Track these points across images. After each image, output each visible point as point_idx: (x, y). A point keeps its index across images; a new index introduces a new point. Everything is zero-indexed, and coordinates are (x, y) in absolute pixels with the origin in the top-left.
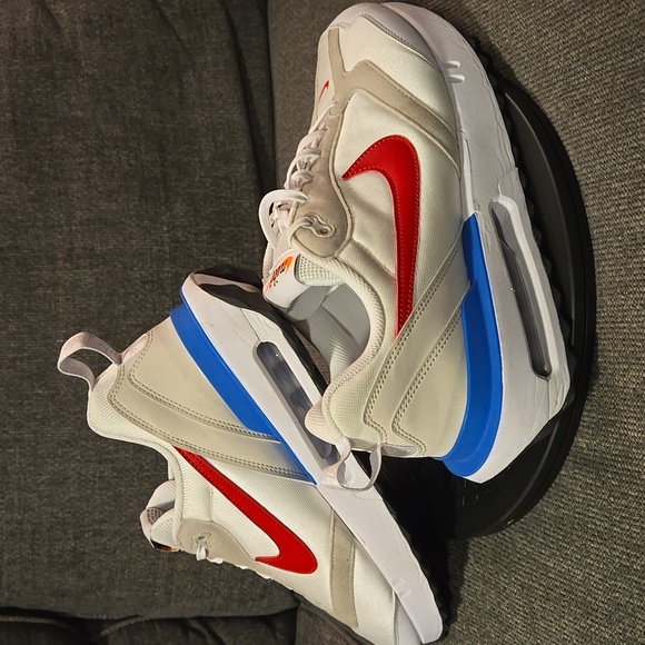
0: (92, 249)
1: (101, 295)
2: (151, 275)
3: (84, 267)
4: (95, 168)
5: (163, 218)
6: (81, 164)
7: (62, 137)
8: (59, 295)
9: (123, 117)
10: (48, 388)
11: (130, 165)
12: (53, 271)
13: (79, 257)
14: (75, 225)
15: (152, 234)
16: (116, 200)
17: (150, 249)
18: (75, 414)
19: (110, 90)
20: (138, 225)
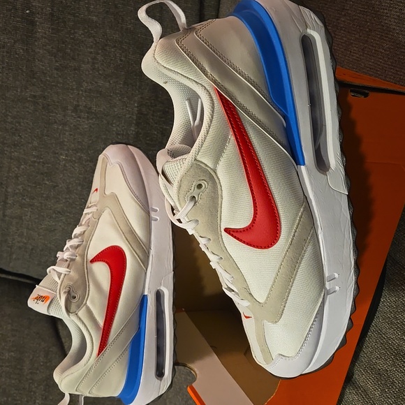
0: (90, 108)
1: (91, 136)
2: (123, 131)
3: (84, 118)
4: (99, 57)
5: (136, 98)
6: (91, 53)
7: (81, 32)
8: (66, 130)
9: (122, 28)
10: (52, 181)
11: (121, 60)
12: (64, 116)
13: (81, 111)
14: (82, 90)
15: (127, 107)
16: (109, 82)
17: (125, 115)
18: (66, 198)
19: (116, 7)
20: (120, 100)
